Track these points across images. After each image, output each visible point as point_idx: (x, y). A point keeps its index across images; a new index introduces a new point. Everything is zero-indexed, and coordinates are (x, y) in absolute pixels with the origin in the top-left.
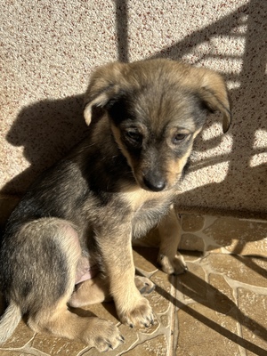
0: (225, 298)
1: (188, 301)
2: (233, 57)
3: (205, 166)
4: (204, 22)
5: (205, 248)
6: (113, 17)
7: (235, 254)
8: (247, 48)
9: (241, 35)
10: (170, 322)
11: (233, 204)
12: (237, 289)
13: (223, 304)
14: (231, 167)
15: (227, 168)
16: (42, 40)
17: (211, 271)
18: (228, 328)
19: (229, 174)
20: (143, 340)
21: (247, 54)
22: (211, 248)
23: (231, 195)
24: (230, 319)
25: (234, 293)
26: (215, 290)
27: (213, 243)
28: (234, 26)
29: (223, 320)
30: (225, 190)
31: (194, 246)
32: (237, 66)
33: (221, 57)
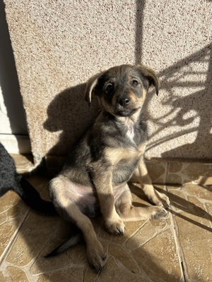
0: (200, 209)
1: (179, 211)
2: (201, 73)
3: (183, 134)
4: (185, 55)
5: (182, 182)
6: (133, 55)
7: (201, 184)
8: (209, 67)
9: (207, 61)
10: (172, 222)
11: (199, 155)
12: (206, 204)
13: (200, 212)
14: (199, 134)
15: (196, 135)
16: (92, 69)
17: (188, 195)
18: (205, 225)
19: (198, 139)
20: (159, 232)
21: (209, 70)
22: (186, 181)
23: (198, 150)
24: (206, 220)
25: (204, 206)
26: (193, 204)
27: (187, 179)
28: (202, 56)
29: (201, 221)
30: (195, 148)
31: (176, 181)
32: (203, 78)
33: (194, 73)
